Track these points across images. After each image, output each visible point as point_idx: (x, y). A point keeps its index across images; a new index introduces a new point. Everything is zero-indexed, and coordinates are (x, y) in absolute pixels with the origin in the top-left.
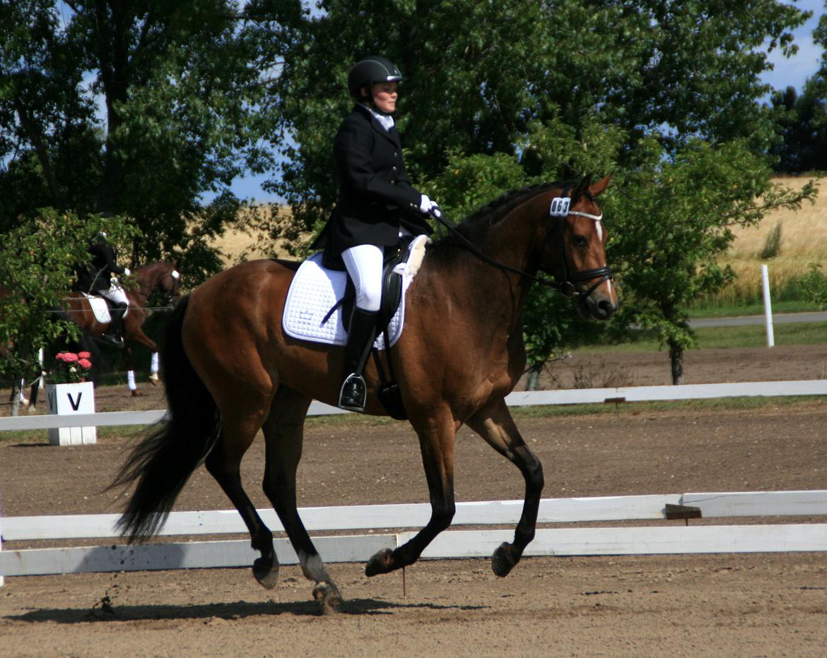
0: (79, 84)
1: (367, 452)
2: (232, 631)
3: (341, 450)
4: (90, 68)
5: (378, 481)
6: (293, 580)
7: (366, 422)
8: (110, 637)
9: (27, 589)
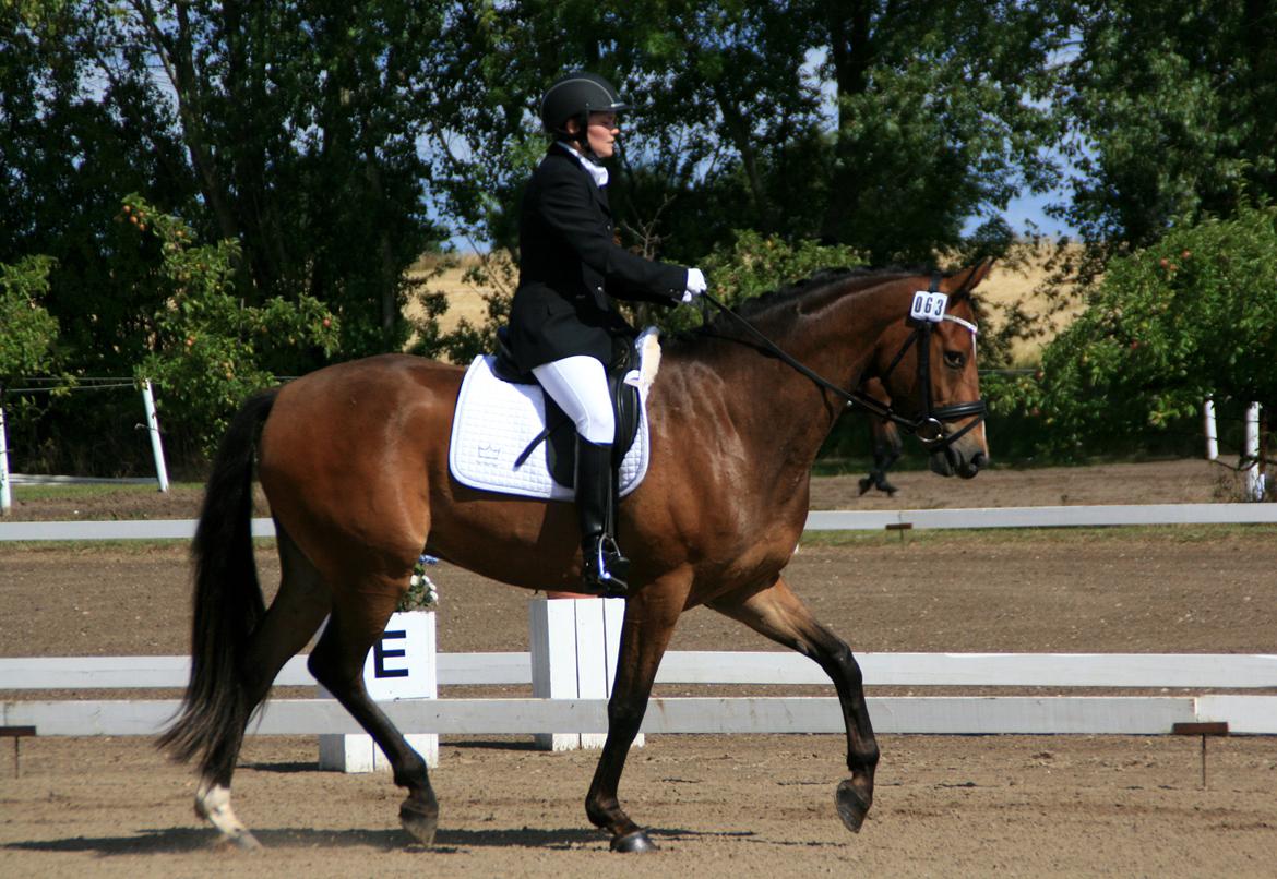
0: (802, 66)
1: (1168, 578)
2: (952, 826)
3: (1132, 575)
4: (817, 44)
5: (1181, 619)
6: (1047, 756)
7: (1171, 537)
8: (779, 826)
9: (676, 752)
